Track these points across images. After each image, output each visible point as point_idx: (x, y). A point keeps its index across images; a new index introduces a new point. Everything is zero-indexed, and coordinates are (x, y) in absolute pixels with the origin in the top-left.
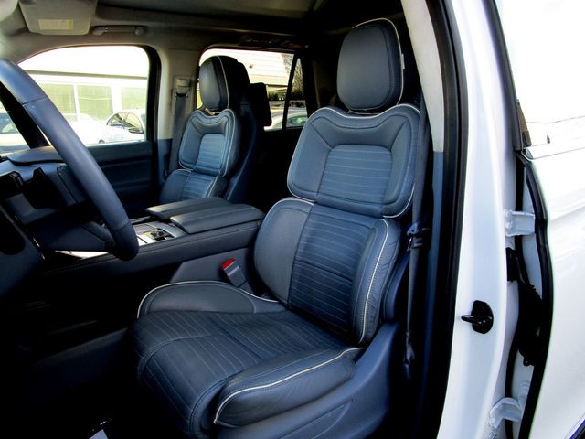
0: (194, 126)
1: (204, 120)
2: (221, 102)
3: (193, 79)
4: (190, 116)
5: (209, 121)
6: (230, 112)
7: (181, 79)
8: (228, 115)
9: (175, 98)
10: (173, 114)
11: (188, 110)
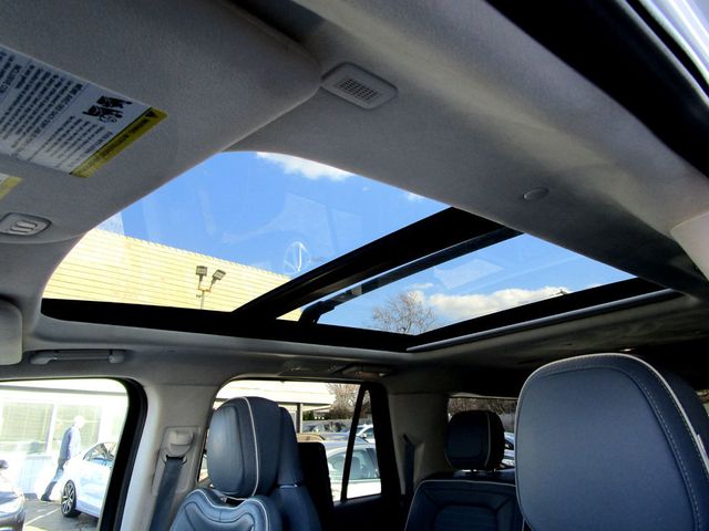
0: (188, 517)
1: (207, 511)
2: (243, 481)
3: (200, 431)
4: (183, 499)
5: (217, 514)
6: (258, 506)
7: (178, 432)
8: (254, 511)
9: (161, 466)
10: (155, 493)
11: (183, 487)
